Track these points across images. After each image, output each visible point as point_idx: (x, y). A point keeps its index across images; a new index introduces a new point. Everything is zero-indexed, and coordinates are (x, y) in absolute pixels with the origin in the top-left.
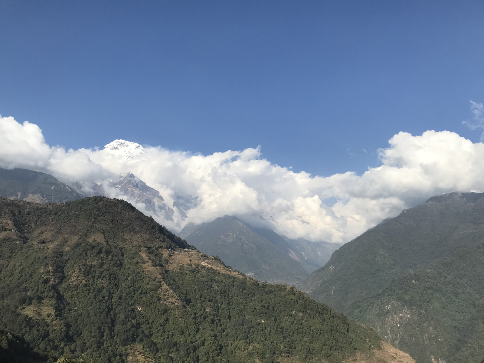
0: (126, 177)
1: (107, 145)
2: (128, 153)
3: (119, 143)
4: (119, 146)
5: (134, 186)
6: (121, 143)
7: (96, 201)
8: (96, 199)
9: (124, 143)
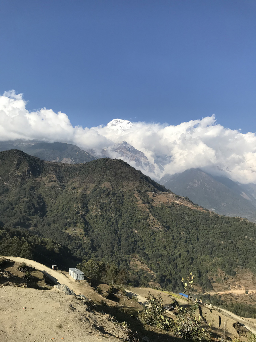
0: (122, 144)
1: (109, 123)
2: (122, 128)
3: (116, 121)
4: (116, 124)
5: (127, 150)
6: (118, 121)
7: (104, 161)
8: (104, 160)
9: (119, 121)
